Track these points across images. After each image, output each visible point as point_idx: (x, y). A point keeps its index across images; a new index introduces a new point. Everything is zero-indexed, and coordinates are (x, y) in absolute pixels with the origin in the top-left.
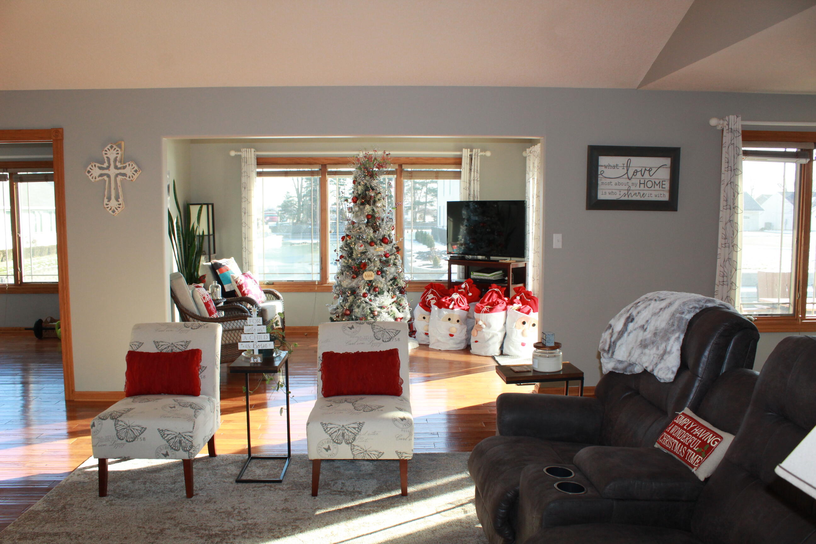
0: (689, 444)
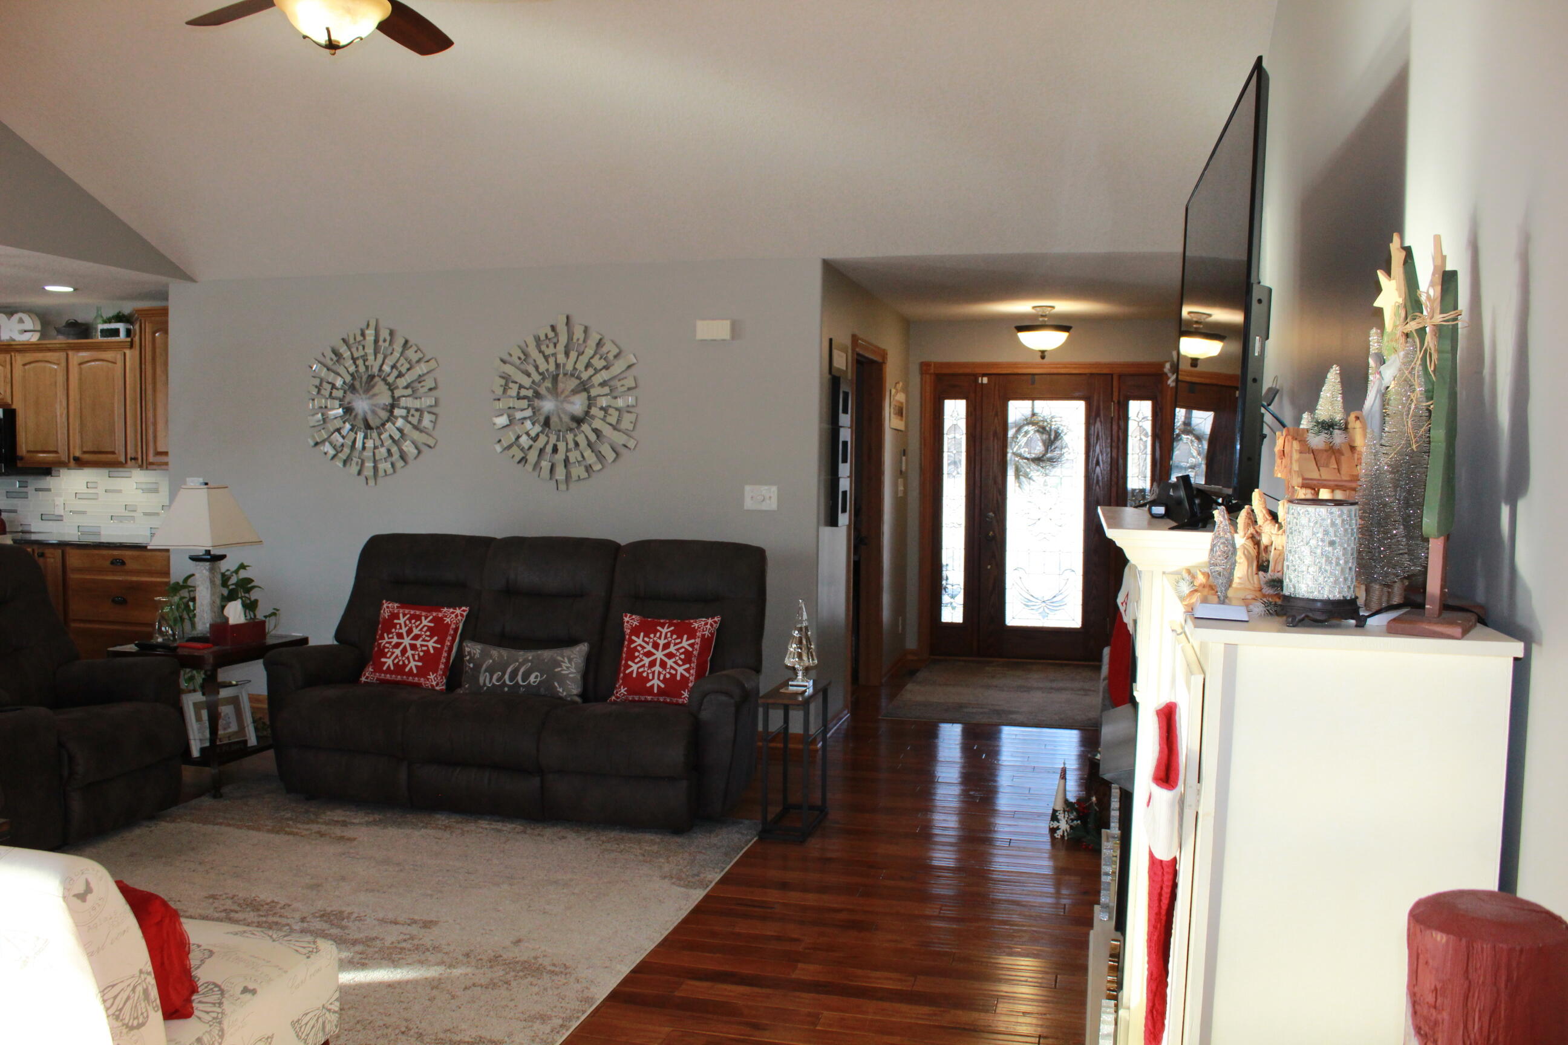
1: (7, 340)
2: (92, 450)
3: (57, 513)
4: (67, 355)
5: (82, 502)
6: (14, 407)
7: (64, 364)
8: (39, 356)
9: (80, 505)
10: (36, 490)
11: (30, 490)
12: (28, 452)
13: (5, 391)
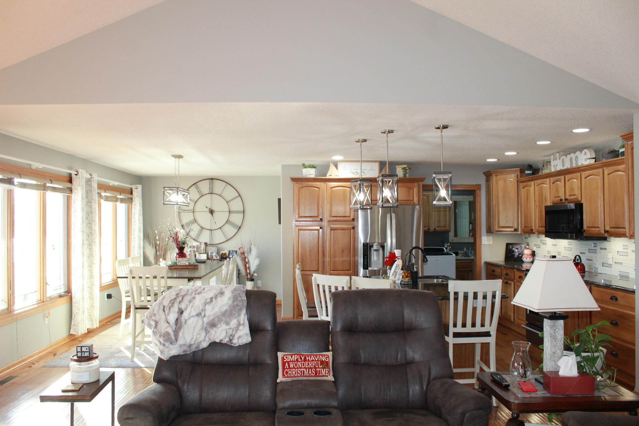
0: (315, 366)
1: (581, 165)
2: (615, 226)
3: (609, 263)
4: (603, 170)
5: (622, 257)
6: (582, 202)
7: (601, 175)
8: (591, 172)
9: (619, 258)
10: (601, 249)
11: (598, 248)
12: (587, 227)
13: (578, 194)
